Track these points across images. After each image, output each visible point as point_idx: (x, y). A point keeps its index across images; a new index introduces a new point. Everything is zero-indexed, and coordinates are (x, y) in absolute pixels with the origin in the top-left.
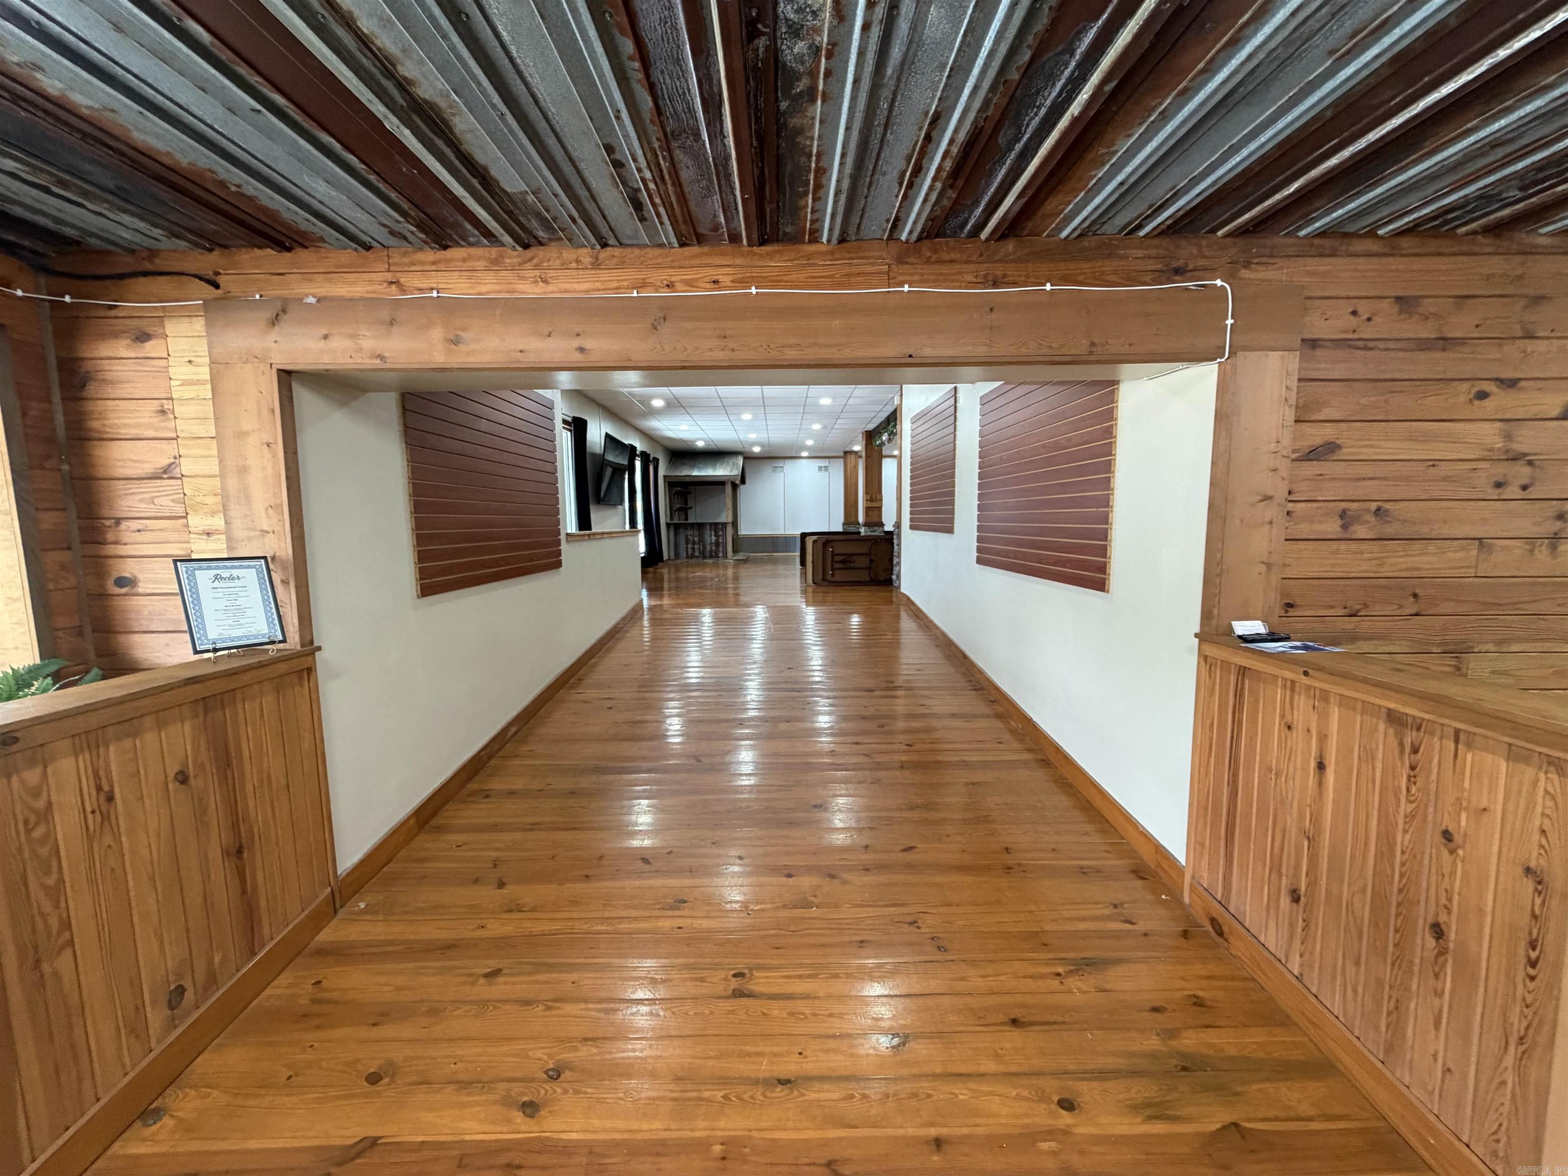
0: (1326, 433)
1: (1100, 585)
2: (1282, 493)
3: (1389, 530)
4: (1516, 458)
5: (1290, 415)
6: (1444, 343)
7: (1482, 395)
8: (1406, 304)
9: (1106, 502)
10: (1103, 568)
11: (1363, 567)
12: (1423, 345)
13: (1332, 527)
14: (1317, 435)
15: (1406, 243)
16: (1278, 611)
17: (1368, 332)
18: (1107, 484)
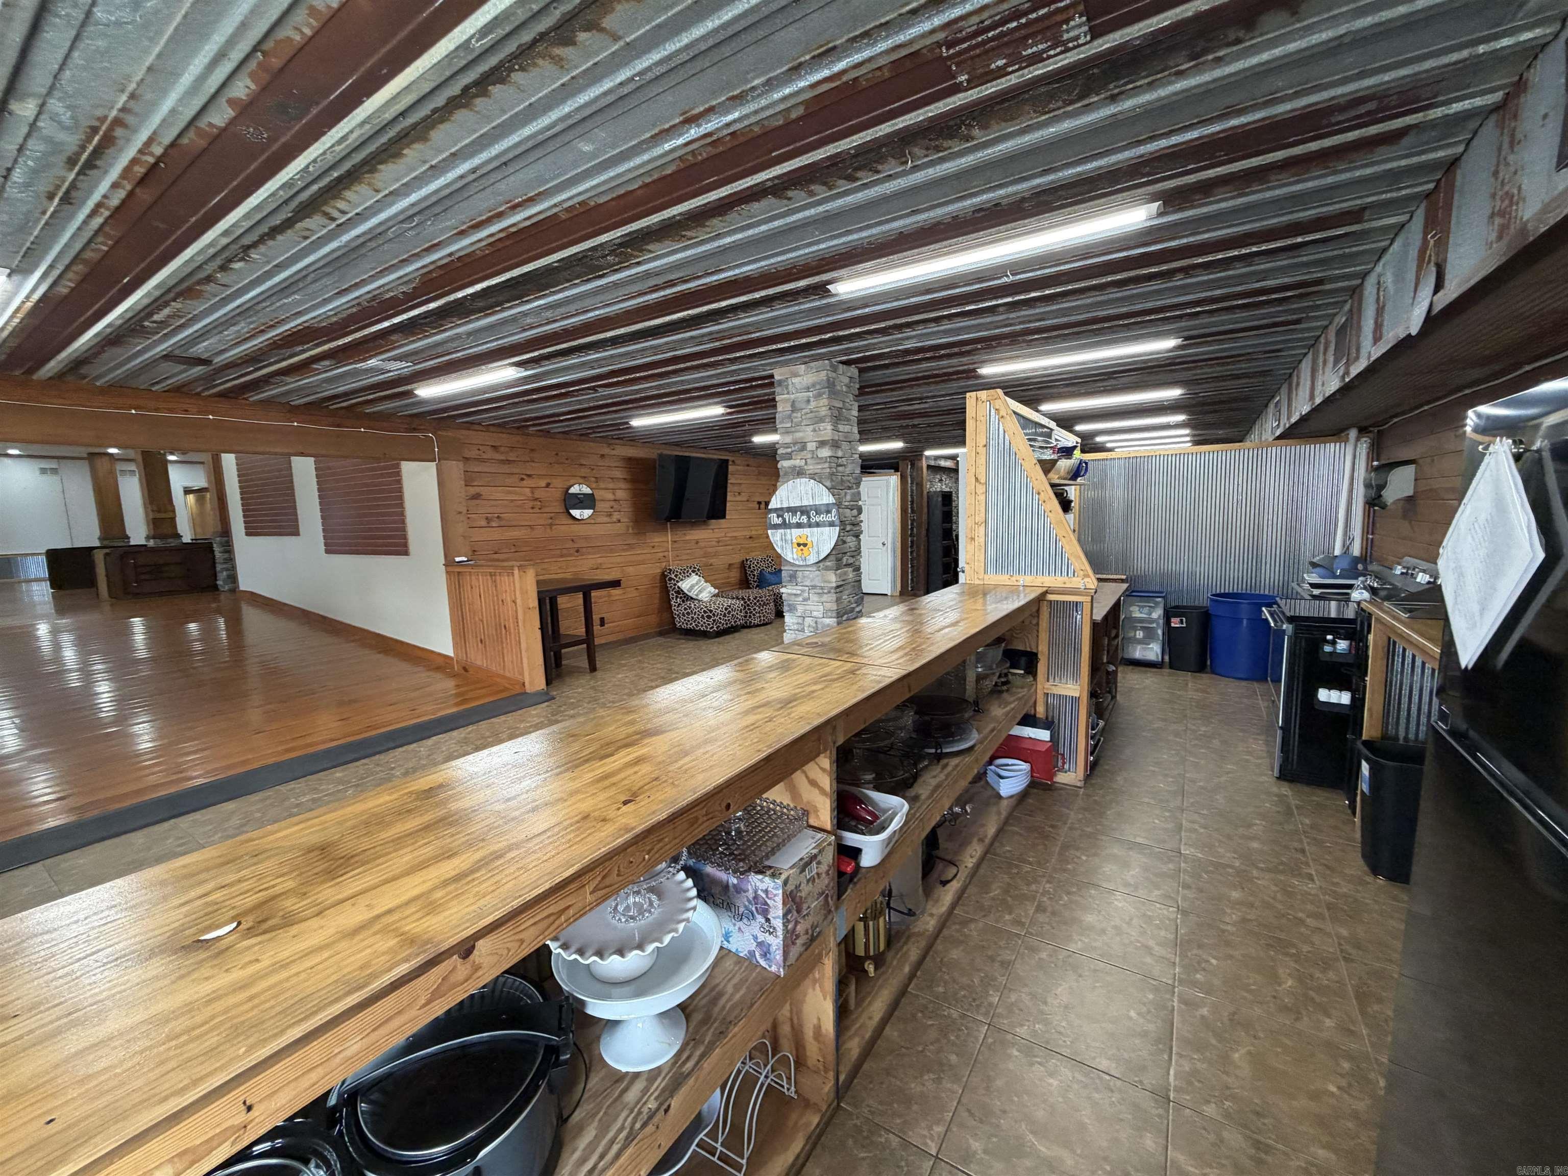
0: (477, 489)
1: (406, 553)
2: (464, 510)
3: (502, 523)
4: (536, 499)
5: (463, 483)
6: (509, 462)
7: (522, 479)
8: (494, 447)
9: (402, 514)
10: (405, 545)
11: (496, 537)
12: (503, 462)
13: (483, 523)
14: (472, 491)
15: (492, 429)
16: (470, 553)
17: (485, 456)
18: (401, 505)
